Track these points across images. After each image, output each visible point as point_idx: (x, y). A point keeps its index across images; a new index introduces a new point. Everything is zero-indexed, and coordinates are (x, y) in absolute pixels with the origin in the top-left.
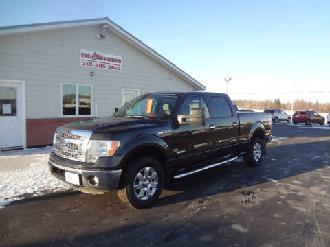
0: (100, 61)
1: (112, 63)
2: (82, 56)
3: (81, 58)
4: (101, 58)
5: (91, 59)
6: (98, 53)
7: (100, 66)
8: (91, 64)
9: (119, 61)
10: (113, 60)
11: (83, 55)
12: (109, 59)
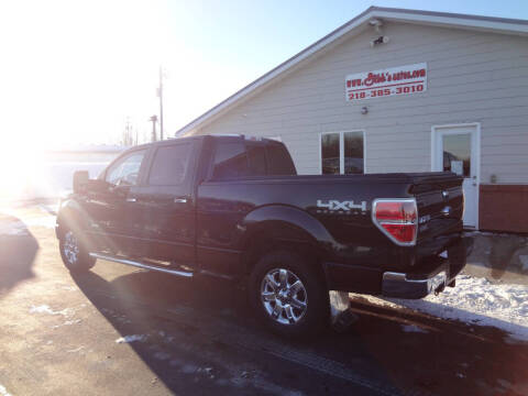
0: (380, 84)
1: (403, 81)
2: (349, 86)
3: (348, 89)
4: (382, 79)
5: (365, 87)
6: (375, 72)
7: (380, 93)
8: (363, 95)
9: (421, 73)
10: (406, 75)
11: (349, 83)
12: (397, 77)
